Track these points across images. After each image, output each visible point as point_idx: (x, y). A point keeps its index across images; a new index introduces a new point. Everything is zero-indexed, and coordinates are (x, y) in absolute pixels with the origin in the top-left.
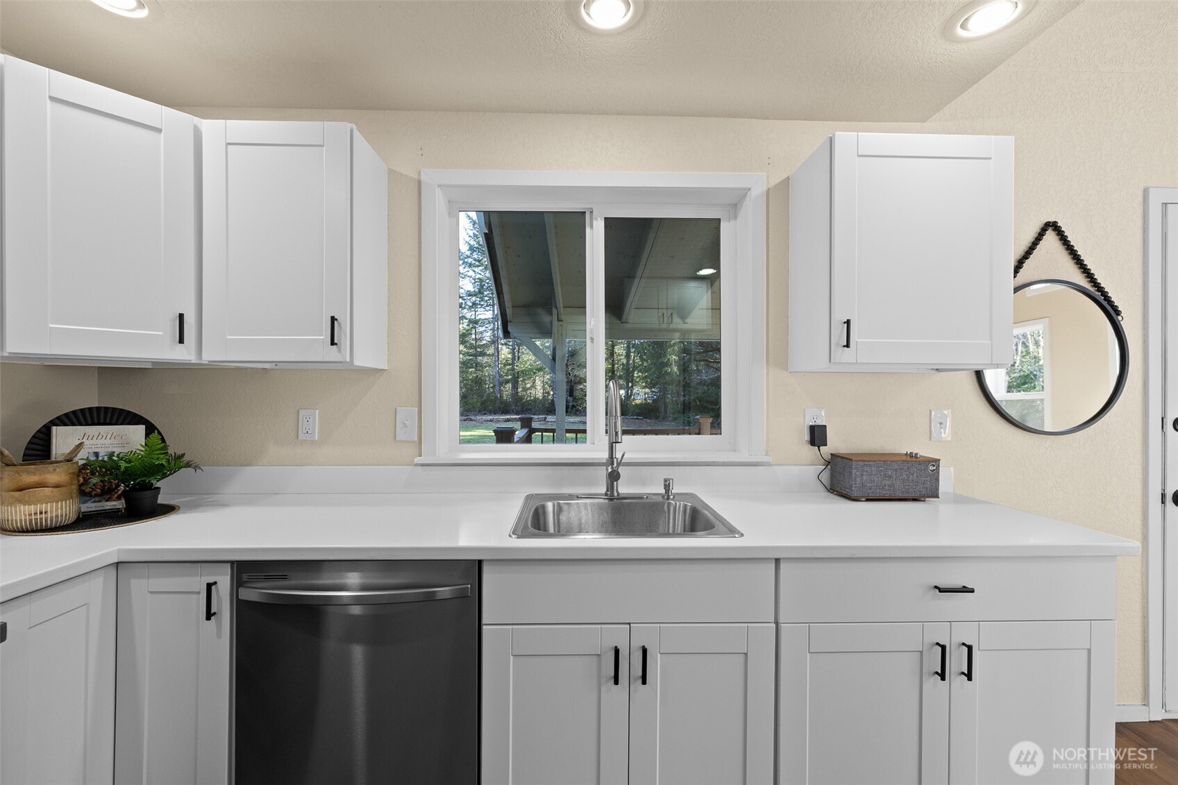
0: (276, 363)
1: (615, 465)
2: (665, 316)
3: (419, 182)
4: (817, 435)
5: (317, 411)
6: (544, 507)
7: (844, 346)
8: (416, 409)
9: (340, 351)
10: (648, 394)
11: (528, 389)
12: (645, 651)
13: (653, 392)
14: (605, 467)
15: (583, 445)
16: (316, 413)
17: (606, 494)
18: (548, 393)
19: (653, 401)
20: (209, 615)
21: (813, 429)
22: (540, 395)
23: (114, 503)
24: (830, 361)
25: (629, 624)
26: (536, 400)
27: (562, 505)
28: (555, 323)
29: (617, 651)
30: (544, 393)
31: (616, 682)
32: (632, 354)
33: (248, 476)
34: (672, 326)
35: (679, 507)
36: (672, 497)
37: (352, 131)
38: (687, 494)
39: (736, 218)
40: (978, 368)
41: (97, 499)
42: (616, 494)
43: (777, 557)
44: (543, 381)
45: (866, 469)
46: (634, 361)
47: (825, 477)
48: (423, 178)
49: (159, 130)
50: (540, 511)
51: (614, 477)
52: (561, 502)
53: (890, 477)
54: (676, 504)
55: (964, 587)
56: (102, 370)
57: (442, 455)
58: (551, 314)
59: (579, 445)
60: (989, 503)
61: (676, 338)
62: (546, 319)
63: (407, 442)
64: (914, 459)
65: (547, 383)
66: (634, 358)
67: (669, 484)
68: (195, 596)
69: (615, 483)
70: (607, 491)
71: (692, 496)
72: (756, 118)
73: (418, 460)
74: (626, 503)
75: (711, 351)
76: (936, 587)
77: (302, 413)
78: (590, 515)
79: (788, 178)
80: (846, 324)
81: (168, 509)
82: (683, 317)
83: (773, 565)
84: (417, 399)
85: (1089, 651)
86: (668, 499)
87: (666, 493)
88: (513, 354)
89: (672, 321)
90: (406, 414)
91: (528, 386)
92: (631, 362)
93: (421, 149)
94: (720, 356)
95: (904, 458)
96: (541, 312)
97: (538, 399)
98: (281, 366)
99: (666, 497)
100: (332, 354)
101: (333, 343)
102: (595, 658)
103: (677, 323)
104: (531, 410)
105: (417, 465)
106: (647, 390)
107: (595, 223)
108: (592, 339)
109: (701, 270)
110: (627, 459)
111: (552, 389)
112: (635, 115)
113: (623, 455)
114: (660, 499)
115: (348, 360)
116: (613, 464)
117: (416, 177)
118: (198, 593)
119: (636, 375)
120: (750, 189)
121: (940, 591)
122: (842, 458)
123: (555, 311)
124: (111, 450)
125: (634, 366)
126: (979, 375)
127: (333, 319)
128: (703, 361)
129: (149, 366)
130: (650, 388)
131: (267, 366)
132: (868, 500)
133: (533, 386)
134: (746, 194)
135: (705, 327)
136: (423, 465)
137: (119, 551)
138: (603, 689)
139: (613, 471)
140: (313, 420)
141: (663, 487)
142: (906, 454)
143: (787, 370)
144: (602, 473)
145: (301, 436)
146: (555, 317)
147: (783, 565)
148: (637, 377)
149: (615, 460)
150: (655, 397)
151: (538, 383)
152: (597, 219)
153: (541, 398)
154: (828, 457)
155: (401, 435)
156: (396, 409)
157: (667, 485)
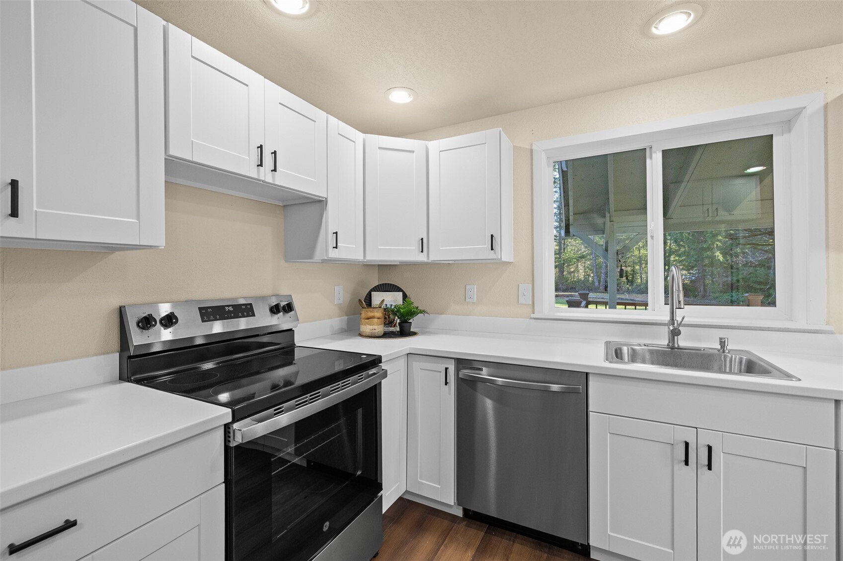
0: (455, 261)
1: (676, 325)
2: (710, 211)
3: (532, 150)
6: (621, 349)
8: (531, 285)
9: (495, 253)
10: (685, 275)
11: (573, 272)
12: (710, 448)
13: (690, 273)
14: (667, 327)
15: (647, 311)
16: (475, 287)
17: (668, 345)
18: (589, 275)
19: (692, 281)
20: (446, 383)
22: (582, 277)
23: (393, 328)
25: (696, 428)
26: (579, 281)
28: (608, 223)
29: (687, 444)
30: (585, 275)
31: (687, 463)
32: (669, 241)
33: (442, 320)
34: (717, 219)
35: (735, 359)
36: (727, 351)
37: (500, 132)
38: (742, 351)
41: (387, 326)
42: (676, 345)
43: (836, 398)
44: (584, 266)
46: (670, 247)
48: (534, 147)
49: (413, 152)
50: (619, 351)
51: (675, 333)
54: (732, 356)
56: (379, 266)
57: (546, 313)
58: (604, 217)
61: (723, 227)
62: (599, 221)
63: (525, 304)
65: (588, 268)
66: (670, 244)
67: (725, 341)
68: (439, 373)
69: (676, 337)
70: (669, 342)
71: (747, 352)
73: (533, 316)
74: (686, 352)
75: (760, 235)
77: (468, 287)
81: (414, 334)
82: (729, 210)
83: (834, 404)
84: (531, 279)
86: (724, 352)
87: (721, 348)
88: (560, 246)
89: (717, 214)
90: (525, 288)
91: (572, 270)
92: (668, 248)
93: (533, 130)
94: (774, 239)
96: (595, 216)
97: (580, 280)
98: (456, 262)
99: (721, 351)
100: (491, 255)
101: (492, 249)
102: (669, 446)
103: (723, 215)
104: (575, 288)
105: (531, 318)
106: (684, 272)
107: (654, 155)
108: (652, 237)
109: (749, 168)
110: (686, 321)
111: (593, 272)
113: (683, 318)
114: (716, 352)
115: (499, 258)
116: (673, 324)
117: (529, 147)
118: (440, 372)
119: (672, 259)
120: (804, 109)
123: (607, 215)
124: (391, 303)
125: (670, 252)
127: (492, 236)
128: (749, 244)
129: (398, 264)
130: (688, 270)
131: (451, 262)
133: (577, 270)
134: (800, 113)
135: (754, 217)
136: (535, 319)
137: (410, 348)
138: (676, 467)
139: (675, 329)
140: (473, 290)
141: (718, 343)
144: (665, 331)
145: (467, 300)
146: (608, 219)
147: (842, 406)
148: (674, 261)
149: (676, 322)
150: (693, 278)
151: (580, 267)
152: (656, 152)
153: (583, 279)
155: (522, 300)
156: (519, 285)
157: (722, 343)
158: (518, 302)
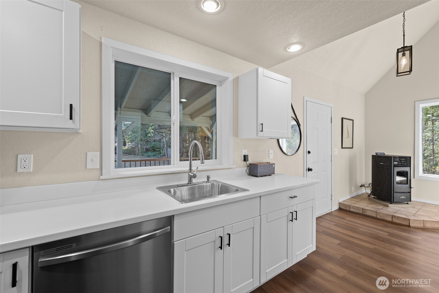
3: (101, 43)
4: (245, 158)
5: (32, 155)
7: (261, 131)
8: (99, 153)
9: (74, 123)
12: (230, 235)
14: (187, 173)
15: (170, 166)
16: (31, 156)
17: (188, 184)
21: (245, 156)
24: (257, 135)
25: (223, 227)
27: (175, 190)
29: (221, 238)
31: (221, 248)
36: (210, 182)
38: (214, 180)
39: (221, 86)
40: (278, 138)
42: (192, 183)
43: (260, 195)
45: (261, 167)
47: (248, 171)
48: (102, 41)
52: (175, 189)
53: (266, 169)
55: (295, 196)
57: (113, 175)
59: (169, 166)
60: (282, 174)
63: (93, 169)
64: (269, 164)
70: (189, 182)
71: (216, 181)
72: (231, 55)
76: (290, 197)
77: (21, 157)
78: (185, 192)
79: (238, 77)
80: (262, 125)
83: (259, 198)
85: (312, 207)
87: (207, 181)
90: (93, 155)
93: (102, 27)
95: (267, 164)
100: (69, 124)
101: (71, 118)
102: (213, 242)
105: (99, 180)
108: (174, 124)
112: (195, 42)
113: (197, 168)
115: (77, 127)
116: (191, 172)
117: (99, 40)
120: (228, 78)
121: (292, 198)
122: (254, 164)
126: (278, 140)
127: (71, 106)
132: (261, 176)
134: (227, 79)
136: (103, 180)
138: (216, 253)
139: (194, 174)
140: (29, 160)
142: (266, 163)
143: (238, 138)
145: (20, 170)
147: (261, 198)
152: (176, 77)
154: (248, 165)
155: (89, 166)
156: (87, 153)
157: (208, 177)
158: (86, 168)
